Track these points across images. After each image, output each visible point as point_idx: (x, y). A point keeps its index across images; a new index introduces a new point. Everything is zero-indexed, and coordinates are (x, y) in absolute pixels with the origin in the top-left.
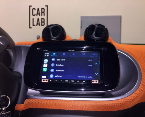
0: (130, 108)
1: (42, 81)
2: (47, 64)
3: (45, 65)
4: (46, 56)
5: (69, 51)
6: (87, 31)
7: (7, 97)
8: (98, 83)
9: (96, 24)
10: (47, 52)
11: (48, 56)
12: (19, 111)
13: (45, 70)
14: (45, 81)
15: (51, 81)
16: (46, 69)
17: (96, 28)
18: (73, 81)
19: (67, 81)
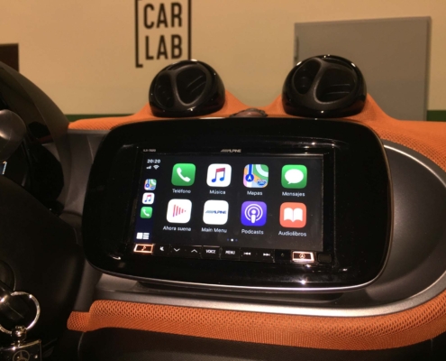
0: (429, 341)
1: (135, 250)
2: (153, 195)
3: (148, 198)
4: (153, 168)
5: (223, 151)
6: (293, 80)
7: (31, 296)
8: (312, 260)
9: (321, 57)
10: (154, 156)
11: (156, 167)
12: (80, 333)
13: (146, 212)
14: (142, 251)
15: (162, 249)
16: (150, 209)
17: (321, 69)
18: (232, 252)
19: (211, 251)
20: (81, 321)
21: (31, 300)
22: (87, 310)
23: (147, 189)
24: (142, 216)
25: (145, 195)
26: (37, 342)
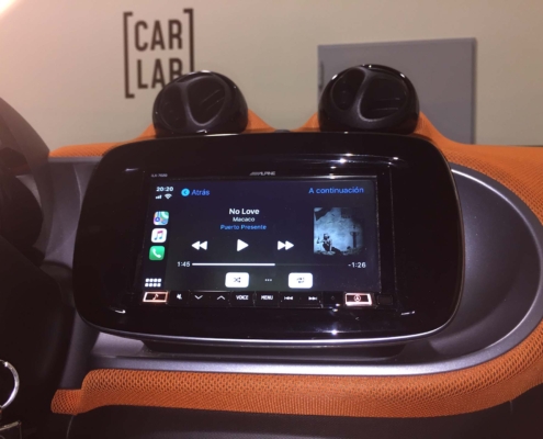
0: (508, 402)
1: (144, 300)
2: (165, 231)
3: (159, 236)
4: (164, 198)
5: (253, 174)
6: (331, 93)
7: (6, 364)
8: (370, 303)
9: (367, 66)
10: (164, 183)
11: (168, 196)
12: (68, 416)
13: (157, 253)
14: (154, 301)
15: (179, 297)
16: (162, 249)
18: (269, 298)
19: (242, 297)
20: (70, 401)
21: (7, 368)
22: (78, 386)
23: (156, 223)
24: (151, 258)
25: (155, 232)
26: (16, 424)
